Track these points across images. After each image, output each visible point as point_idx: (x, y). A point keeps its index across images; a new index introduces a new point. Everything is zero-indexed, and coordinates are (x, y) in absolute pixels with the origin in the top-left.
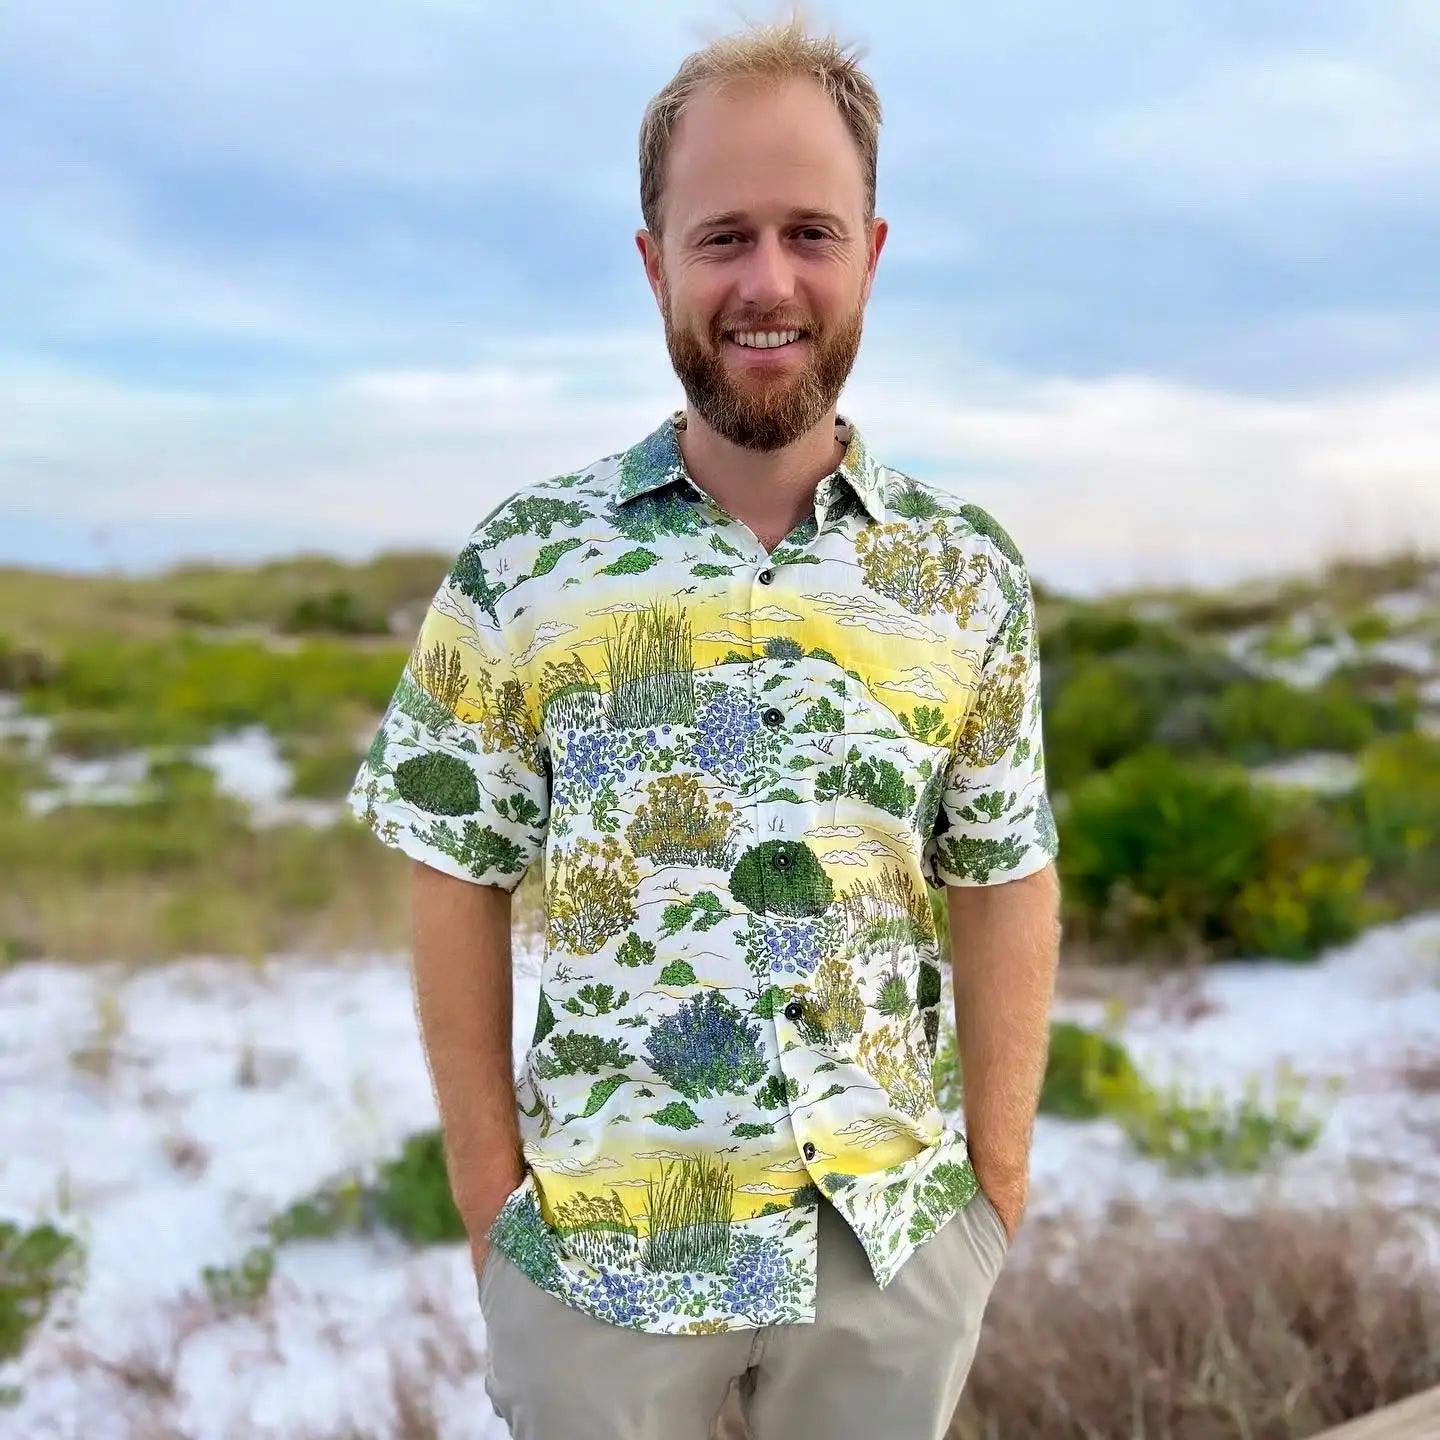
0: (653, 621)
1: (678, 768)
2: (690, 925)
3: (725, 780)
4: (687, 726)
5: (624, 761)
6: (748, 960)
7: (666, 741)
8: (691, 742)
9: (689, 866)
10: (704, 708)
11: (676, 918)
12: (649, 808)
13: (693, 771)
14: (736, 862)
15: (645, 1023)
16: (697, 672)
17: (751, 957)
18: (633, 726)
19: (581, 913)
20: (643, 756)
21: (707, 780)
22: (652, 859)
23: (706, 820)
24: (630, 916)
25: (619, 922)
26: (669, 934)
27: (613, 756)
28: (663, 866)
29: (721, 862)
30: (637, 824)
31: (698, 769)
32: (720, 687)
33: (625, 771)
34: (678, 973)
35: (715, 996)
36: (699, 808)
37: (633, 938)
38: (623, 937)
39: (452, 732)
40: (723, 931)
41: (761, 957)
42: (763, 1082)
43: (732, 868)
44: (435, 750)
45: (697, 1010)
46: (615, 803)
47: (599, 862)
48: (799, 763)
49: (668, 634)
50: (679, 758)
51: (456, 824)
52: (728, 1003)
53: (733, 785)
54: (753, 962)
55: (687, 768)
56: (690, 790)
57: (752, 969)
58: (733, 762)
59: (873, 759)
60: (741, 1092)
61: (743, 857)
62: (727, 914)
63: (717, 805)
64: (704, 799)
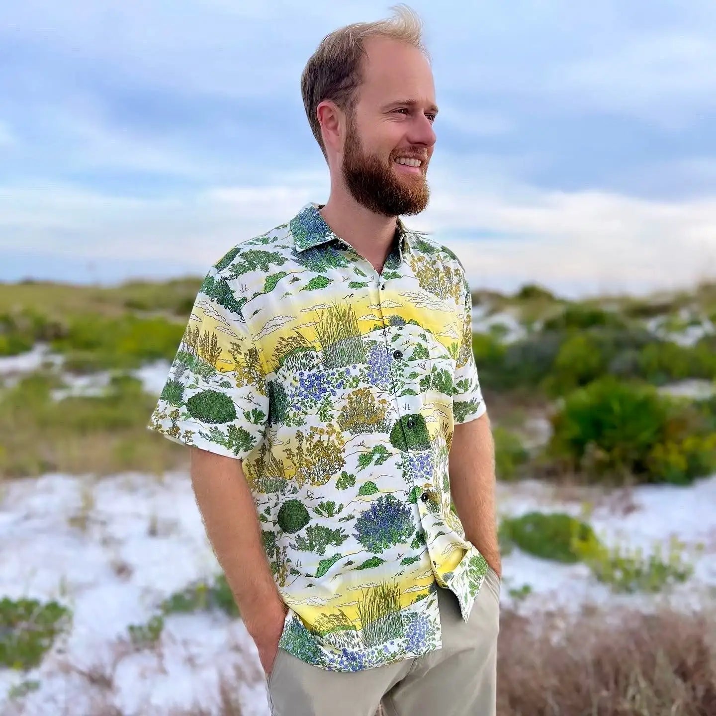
0: (336, 313)
1: (362, 386)
2: (373, 463)
3: (382, 388)
4: (363, 364)
5: (335, 385)
6: (403, 476)
7: (355, 372)
8: (366, 371)
9: (369, 433)
10: (369, 354)
11: (365, 460)
12: (348, 406)
13: (368, 386)
14: (391, 428)
15: (354, 517)
16: (363, 336)
17: (405, 474)
18: (338, 367)
19: (317, 465)
20: (345, 381)
21: (374, 389)
22: (350, 432)
23: (375, 409)
24: (341, 462)
25: (337, 467)
26: (363, 468)
27: (329, 383)
28: (356, 435)
29: (384, 429)
30: (342, 415)
31: (370, 385)
32: (374, 342)
33: (336, 390)
34: (369, 488)
35: (389, 497)
36: (371, 403)
37: (344, 474)
38: (339, 475)
39: (215, 378)
40: (390, 464)
41: (409, 473)
42: (414, 536)
43: (390, 431)
44: (207, 389)
45: (380, 505)
46: (331, 407)
47: (325, 437)
48: (413, 375)
49: (345, 318)
50: (362, 380)
51: (223, 428)
52: (395, 499)
53: (385, 390)
54: (406, 476)
55: (366, 385)
56: (367, 396)
57: (405, 480)
58: (384, 379)
59: (441, 370)
60: (404, 542)
61: (395, 425)
62: (391, 454)
63: (379, 401)
64: (373, 399)
